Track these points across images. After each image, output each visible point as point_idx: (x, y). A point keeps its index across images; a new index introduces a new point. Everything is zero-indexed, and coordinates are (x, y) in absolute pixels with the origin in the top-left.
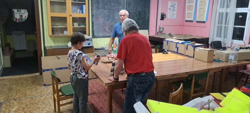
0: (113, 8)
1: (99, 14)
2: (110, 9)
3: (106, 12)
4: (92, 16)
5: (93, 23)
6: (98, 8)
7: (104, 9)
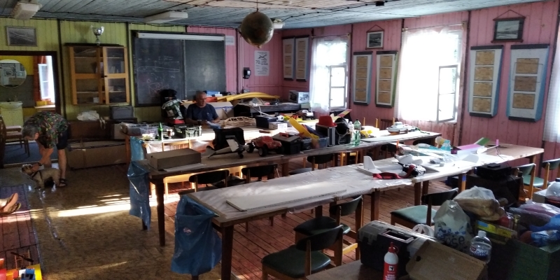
0: (166, 63)
1: (145, 73)
2: (161, 66)
3: (155, 68)
4: (135, 75)
5: (135, 86)
6: (143, 64)
7: (153, 65)
